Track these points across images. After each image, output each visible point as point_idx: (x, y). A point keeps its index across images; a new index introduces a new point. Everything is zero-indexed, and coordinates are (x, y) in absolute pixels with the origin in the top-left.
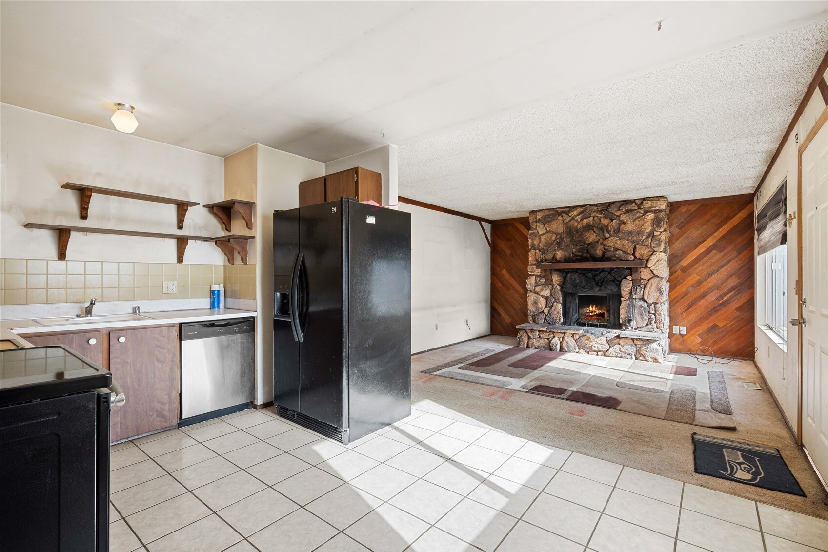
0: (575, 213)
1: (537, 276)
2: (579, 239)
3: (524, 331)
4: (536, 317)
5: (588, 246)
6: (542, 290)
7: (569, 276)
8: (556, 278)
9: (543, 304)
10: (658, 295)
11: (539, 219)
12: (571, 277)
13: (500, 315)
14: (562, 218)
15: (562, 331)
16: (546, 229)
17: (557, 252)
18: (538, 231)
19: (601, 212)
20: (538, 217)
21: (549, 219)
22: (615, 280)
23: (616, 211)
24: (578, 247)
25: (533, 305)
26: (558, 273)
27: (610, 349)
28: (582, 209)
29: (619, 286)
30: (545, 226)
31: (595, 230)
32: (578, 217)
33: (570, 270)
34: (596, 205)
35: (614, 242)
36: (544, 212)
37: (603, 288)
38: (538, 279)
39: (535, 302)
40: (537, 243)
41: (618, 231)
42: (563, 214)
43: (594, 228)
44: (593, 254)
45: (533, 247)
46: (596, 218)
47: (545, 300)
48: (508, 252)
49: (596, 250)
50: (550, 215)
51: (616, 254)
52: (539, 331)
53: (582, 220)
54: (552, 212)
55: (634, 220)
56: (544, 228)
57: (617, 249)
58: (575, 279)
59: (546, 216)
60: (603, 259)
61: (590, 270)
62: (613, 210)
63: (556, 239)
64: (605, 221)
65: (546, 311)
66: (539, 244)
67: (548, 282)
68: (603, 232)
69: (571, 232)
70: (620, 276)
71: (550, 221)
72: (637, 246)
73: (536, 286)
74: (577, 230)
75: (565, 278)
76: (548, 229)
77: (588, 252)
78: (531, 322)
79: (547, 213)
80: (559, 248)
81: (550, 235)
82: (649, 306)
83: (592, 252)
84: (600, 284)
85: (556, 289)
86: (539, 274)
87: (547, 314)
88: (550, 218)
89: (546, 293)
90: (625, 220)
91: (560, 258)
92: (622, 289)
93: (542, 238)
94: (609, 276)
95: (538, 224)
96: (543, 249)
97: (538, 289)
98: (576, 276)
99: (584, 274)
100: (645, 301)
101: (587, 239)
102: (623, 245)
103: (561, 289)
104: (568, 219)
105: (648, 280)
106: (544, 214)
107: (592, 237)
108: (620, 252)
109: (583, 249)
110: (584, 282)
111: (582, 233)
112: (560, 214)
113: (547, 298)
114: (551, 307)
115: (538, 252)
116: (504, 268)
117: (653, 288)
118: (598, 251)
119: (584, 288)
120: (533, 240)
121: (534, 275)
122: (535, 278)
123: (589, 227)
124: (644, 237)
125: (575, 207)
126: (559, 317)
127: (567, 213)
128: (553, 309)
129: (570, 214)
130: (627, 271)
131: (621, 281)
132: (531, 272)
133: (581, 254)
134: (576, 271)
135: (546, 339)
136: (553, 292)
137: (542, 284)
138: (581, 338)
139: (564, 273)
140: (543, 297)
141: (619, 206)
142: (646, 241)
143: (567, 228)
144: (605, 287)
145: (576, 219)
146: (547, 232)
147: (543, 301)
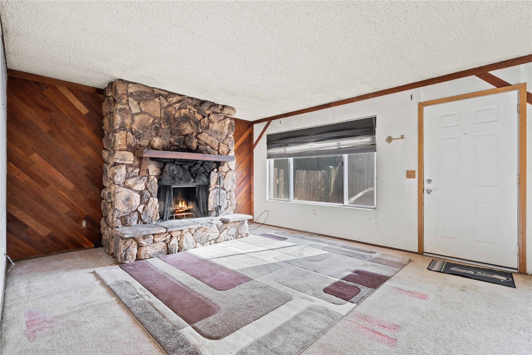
0: (174, 100)
1: (128, 166)
2: (177, 128)
3: (132, 240)
4: (127, 219)
5: (186, 137)
6: (136, 184)
7: (167, 166)
8: (153, 169)
9: (137, 201)
10: (232, 184)
11: (132, 93)
12: (169, 168)
13: (28, 227)
14: (159, 101)
15: (178, 229)
16: (141, 109)
17: (154, 139)
18: (130, 108)
19: (195, 106)
20: (130, 90)
21: (144, 97)
22: (206, 172)
23: (207, 110)
24: (176, 137)
25: (124, 203)
26: (156, 163)
27: (221, 235)
28: (180, 98)
29: (208, 177)
30: (139, 104)
31: (192, 123)
32: (177, 105)
33: (168, 161)
34: (192, 99)
35: (205, 137)
36: (139, 87)
37: (197, 179)
38: (130, 169)
39: (128, 199)
40: (129, 123)
41: (207, 128)
42: (161, 97)
43: (191, 121)
44: (190, 146)
45: (123, 127)
46: (191, 111)
47: (139, 196)
48: (45, 128)
49: (192, 142)
50: (147, 93)
51: (207, 149)
52: (153, 235)
53: (180, 109)
54: (149, 90)
55: (219, 122)
56: (138, 106)
57: (207, 144)
58: (173, 170)
59: (142, 92)
60: (197, 151)
61: (187, 161)
62: (205, 107)
63: (153, 123)
64: (199, 117)
65: (140, 209)
66: (131, 124)
67: (144, 174)
68: (198, 126)
69: (169, 119)
70: (210, 169)
71: (145, 100)
72: (221, 144)
73: (126, 178)
74: (175, 119)
75: (162, 169)
76: (143, 109)
77: (184, 143)
78: (120, 226)
79: (142, 89)
80: (157, 135)
81: (147, 116)
82: (227, 193)
83: (189, 144)
84: (195, 176)
85: (152, 182)
86: (132, 163)
87: (141, 212)
88: (147, 96)
89: (141, 186)
90: (213, 120)
91: (159, 146)
92: (211, 180)
93: (137, 118)
94: (202, 168)
95: (131, 99)
96: (138, 132)
97: (130, 182)
98: (174, 167)
99: (181, 165)
100: (224, 189)
101: (184, 129)
102: (212, 141)
103: (158, 182)
104: (166, 104)
105: (226, 173)
106: (139, 89)
107: (188, 129)
108: (209, 147)
109: (180, 139)
110: (181, 174)
111: (179, 122)
112: (158, 96)
113: (141, 193)
114: (147, 204)
115: (129, 134)
116: (36, 152)
117: (230, 179)
118: (194, 144)
119: (181, 180)
120: (122, 117)
121: (123, 164)
122: (126, 168)
123: (186, 119)
124: (224, 137)
125: (174, 94)
126: (155, 214)
127: (166, 97)
128: (149, 205)
129: (169, 100)
130: (215, 164)
131: (210, 173)
132: (121, 160)
133: (178, 144)
134: (174, 161)
135: (162, 243)
136: (149, 185)
137: (134, 176)
138: (197, 231)
139: (162, 163)
140: (136, 191)
141: (210, 105)
142: (225, 141)
143: (165, 113)
144: (198, 179)
145: (175, 106)
146: (141, 112)
147: (137, 197)
